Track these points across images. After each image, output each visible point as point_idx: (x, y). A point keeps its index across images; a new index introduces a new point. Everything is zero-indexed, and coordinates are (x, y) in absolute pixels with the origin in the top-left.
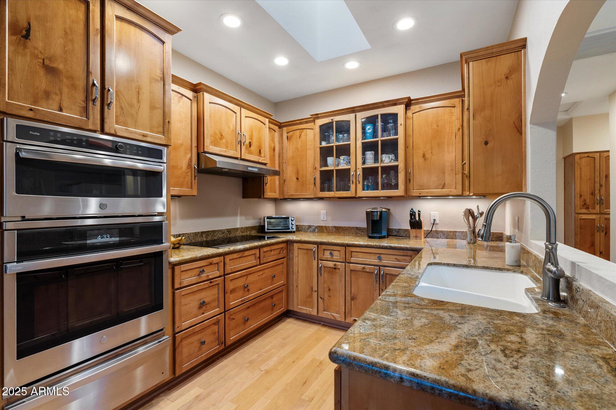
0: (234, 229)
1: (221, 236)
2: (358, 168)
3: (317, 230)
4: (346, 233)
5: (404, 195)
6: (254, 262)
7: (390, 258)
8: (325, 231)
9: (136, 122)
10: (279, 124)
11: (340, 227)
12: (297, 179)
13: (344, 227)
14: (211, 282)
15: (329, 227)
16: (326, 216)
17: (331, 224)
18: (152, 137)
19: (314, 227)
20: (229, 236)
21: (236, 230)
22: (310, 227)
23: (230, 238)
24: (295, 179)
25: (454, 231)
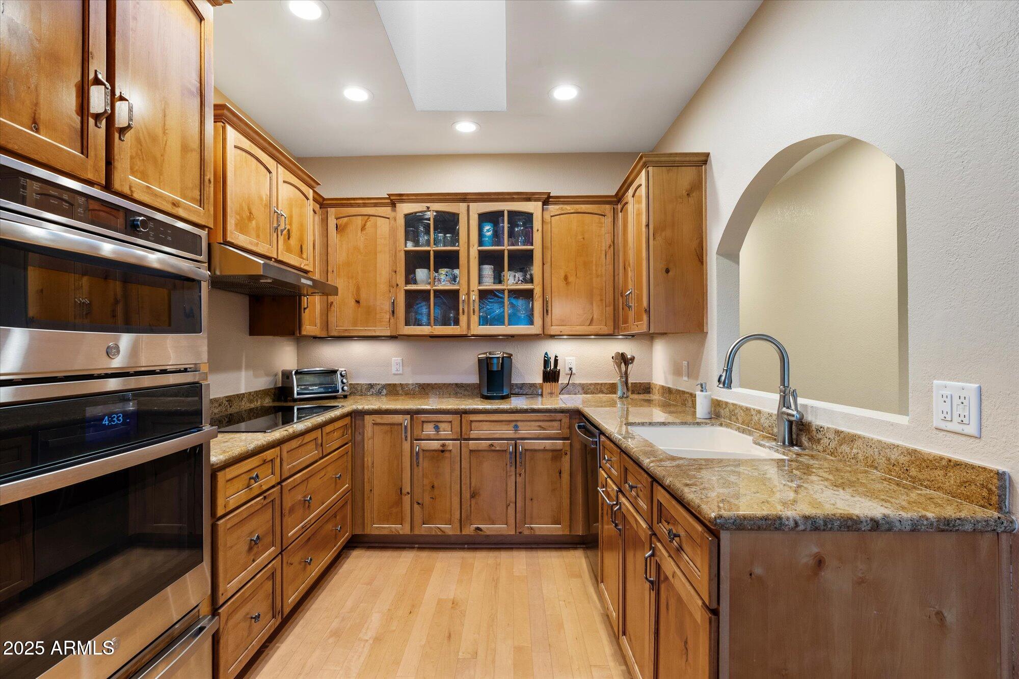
0: (237, 395)
1: (216, 411)
2: (471, 289)
3: (385, 391)
4: (438, 393)
5: (541, 333)
6: (315, 453)
7: (530, 426)
8: (400, 392)
9: (161, 174)
10: (321, 200)
11: (428, 385)
12: (358, 302)
13: (436, 384)
14: (265, 498)
15: (407, 385)
16: (401, 368)
17: (410, 379)
18: (187, 209)
19: (379, 387)
20: (230, 411)
21: (240, 397)
22: (371, 386)
23: (231, 414)
24: (353, 303)
25: (596, 383)
